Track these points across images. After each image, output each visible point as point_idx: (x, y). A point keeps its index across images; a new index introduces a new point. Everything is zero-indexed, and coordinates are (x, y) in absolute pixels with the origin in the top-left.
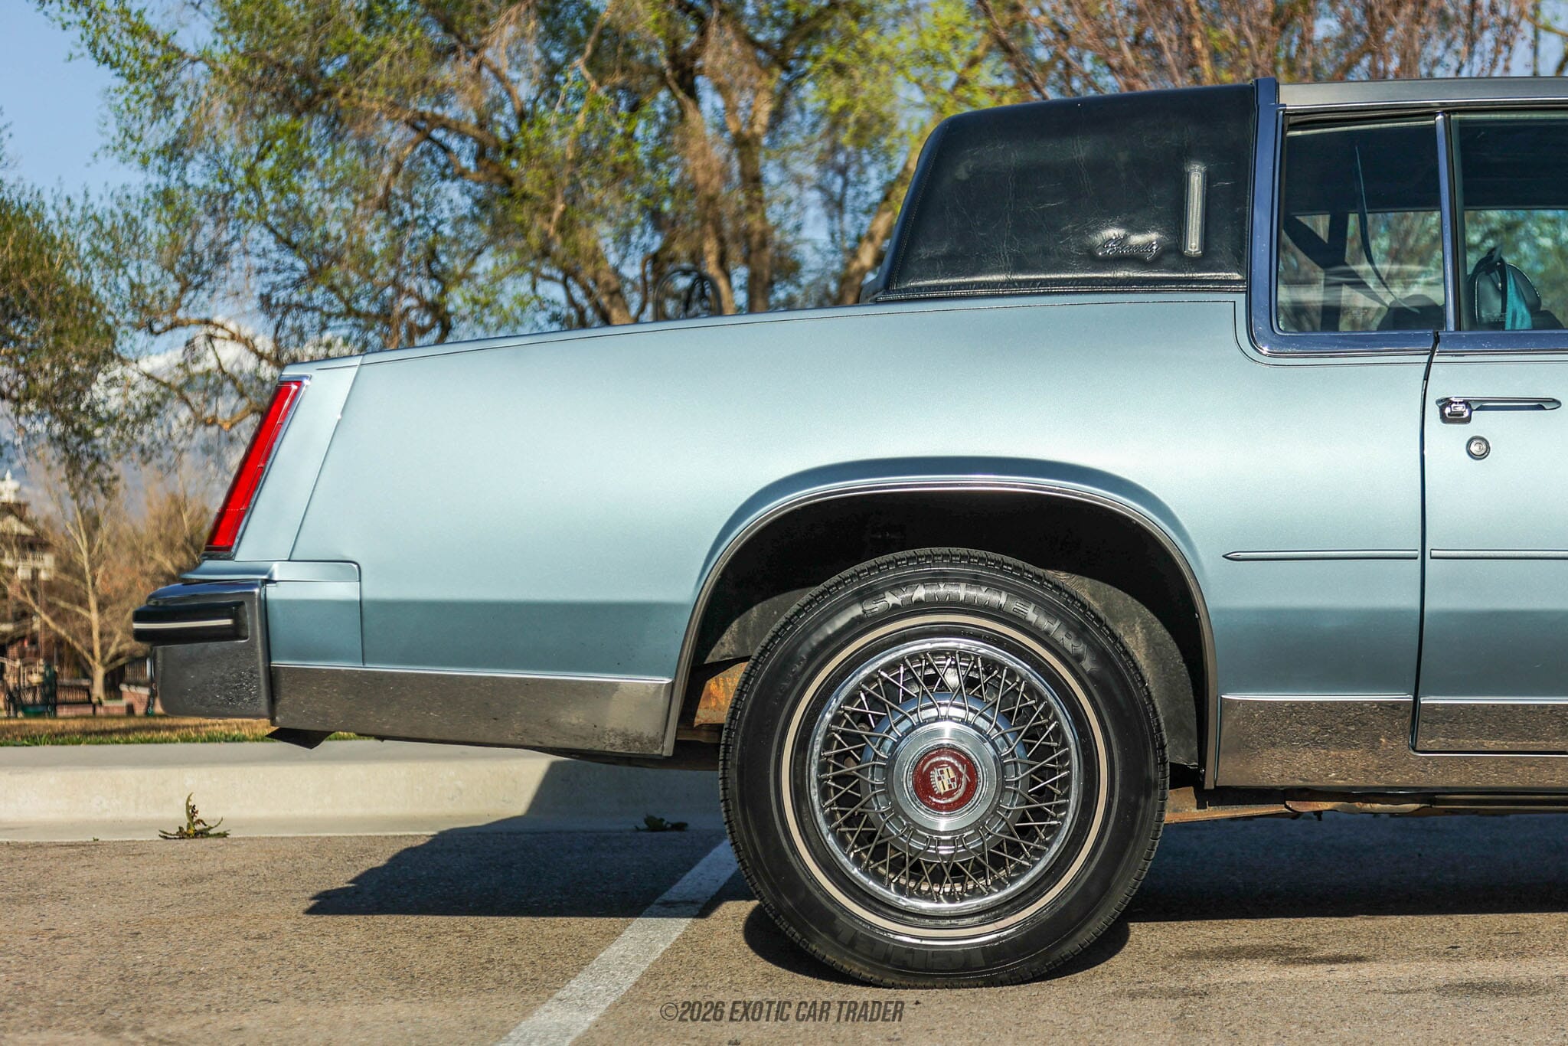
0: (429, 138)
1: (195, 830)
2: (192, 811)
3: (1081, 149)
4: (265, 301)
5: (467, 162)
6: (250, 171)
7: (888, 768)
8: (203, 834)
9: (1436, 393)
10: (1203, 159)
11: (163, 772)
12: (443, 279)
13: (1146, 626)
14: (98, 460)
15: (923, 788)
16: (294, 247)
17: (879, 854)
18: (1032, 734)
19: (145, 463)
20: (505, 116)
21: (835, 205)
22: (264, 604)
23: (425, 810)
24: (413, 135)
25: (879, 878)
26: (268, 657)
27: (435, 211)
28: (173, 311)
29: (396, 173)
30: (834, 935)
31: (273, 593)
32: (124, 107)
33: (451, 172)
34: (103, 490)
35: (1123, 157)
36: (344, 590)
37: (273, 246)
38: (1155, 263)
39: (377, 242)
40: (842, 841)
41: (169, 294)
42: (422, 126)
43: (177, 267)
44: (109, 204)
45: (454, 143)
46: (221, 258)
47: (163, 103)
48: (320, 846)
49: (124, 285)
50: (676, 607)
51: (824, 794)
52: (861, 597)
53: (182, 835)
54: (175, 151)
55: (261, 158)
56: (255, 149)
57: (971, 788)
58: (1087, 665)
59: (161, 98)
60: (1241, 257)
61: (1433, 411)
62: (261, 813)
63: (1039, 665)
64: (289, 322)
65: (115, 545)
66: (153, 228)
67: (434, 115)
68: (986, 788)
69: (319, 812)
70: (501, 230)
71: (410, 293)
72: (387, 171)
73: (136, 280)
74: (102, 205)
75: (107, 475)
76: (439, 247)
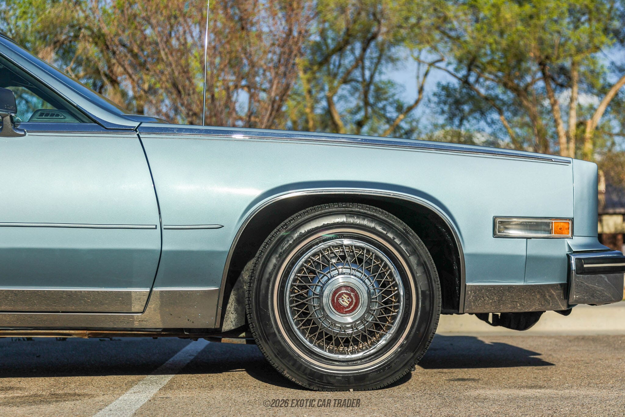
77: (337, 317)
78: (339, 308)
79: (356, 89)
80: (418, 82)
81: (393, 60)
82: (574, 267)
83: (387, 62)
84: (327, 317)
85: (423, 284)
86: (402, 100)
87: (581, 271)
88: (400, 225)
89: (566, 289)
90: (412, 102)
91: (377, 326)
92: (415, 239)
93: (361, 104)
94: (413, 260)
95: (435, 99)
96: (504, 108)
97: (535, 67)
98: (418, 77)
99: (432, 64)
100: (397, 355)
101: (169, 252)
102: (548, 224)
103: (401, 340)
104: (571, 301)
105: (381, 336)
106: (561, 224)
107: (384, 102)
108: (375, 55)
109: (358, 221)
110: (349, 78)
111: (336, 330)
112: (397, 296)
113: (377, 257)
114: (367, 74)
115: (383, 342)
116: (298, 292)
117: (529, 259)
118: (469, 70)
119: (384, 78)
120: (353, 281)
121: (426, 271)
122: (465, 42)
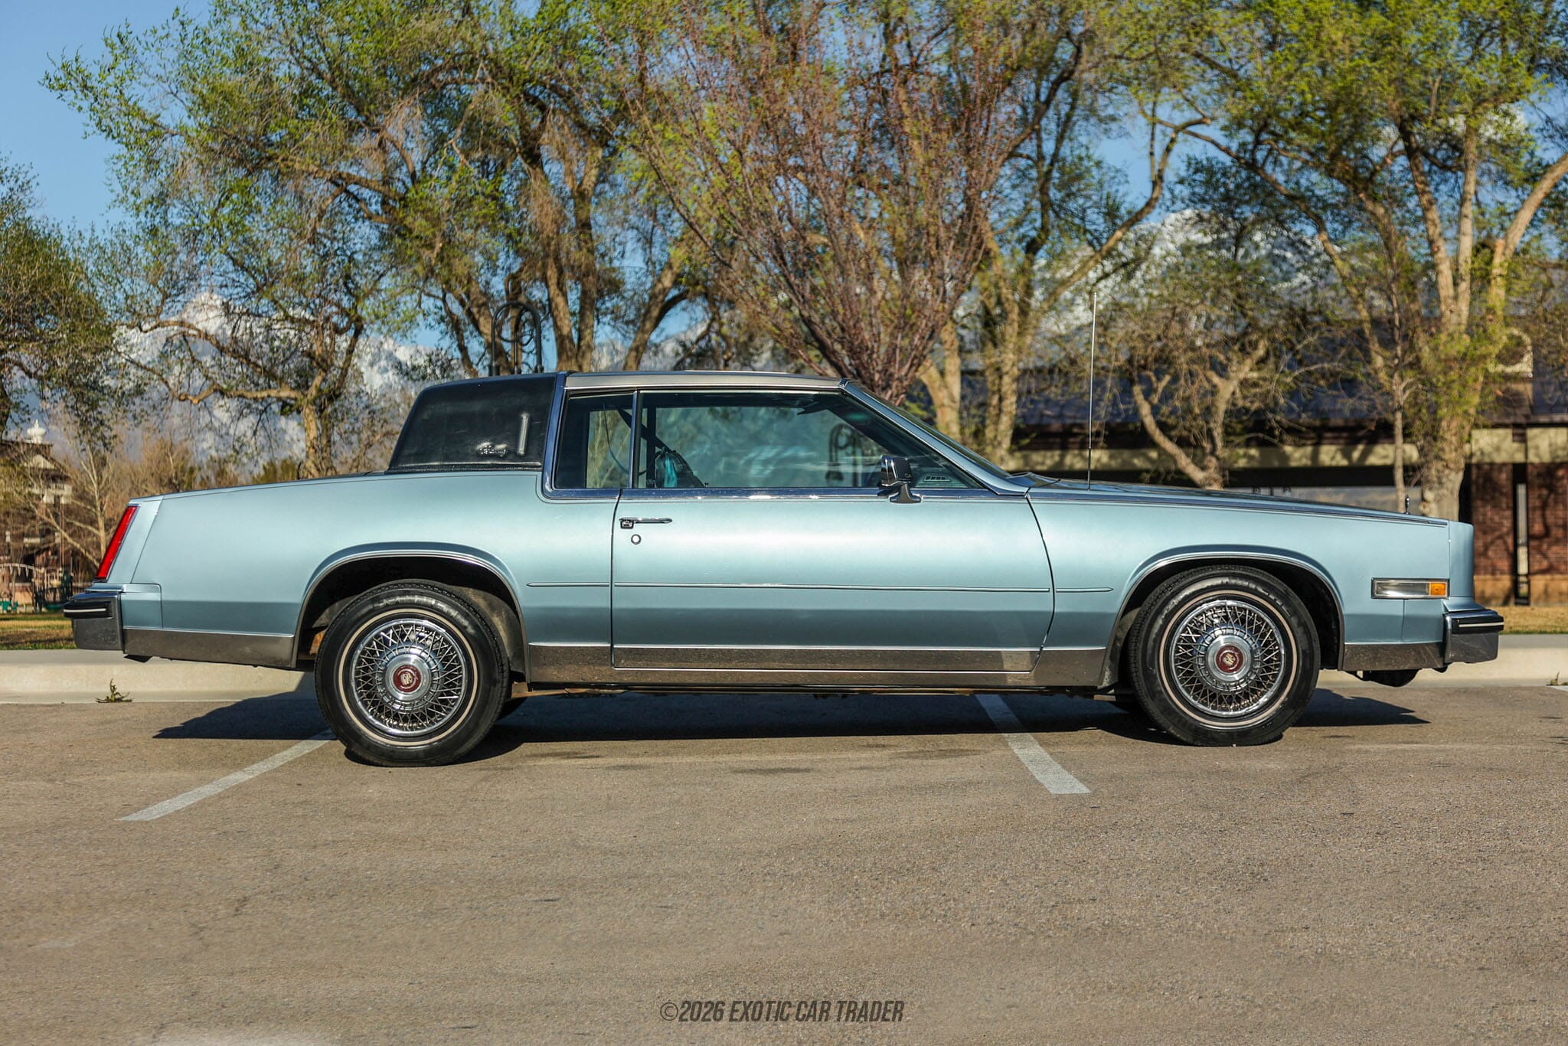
0: (347, 192)
1: (115, 698)
2: (113, 688)
3: (477, 406)
4: (226, 306)
5: (375, 207)
6: (214, 215)
7: (384, 674)
8: (119, 700)
9: (620, 515)
10: (528, 411)
11: (101, 667)
12: (354, 293)
13: (507, 612)
14: (102, 423)
15: (398, 682)
16: (244, 269)
17: (380, 710)
18: (447, 659)
19: (136, 426)
20: (402, 174)
21: (648, 241)
22: (120, 601)
23: (242, 688)
24: (334, 189)
25: (381, 720)
26: (122, 624)
27: (351, 244)
28: (158, 315)
29: (320, 217)
30: (361, 744)
31: (123, 597)
32: (124, 171)
33: (363, 215)
34: (105, 445)
35: (495, 410)
36: (153, 596)
37: (231, 268)
38: (504, 458)
39: (309, 265)
40: (365, 704)
41: (153, 303)
42: (340, 182)
43: (160, 284)
44: (109, 236)
45: (366, 193)
46: (193, 277)
47: (152, 164)
48: (175, 707)
49: (120, 296)
50: (295, 605)
51: (358, 684)
52: (374, 601)
53: (108, 700)
54: (161, 200)
55: (221, 205)
56: (217, 197)
57: (418, 682)
58: (470, 630)
59: (149, 162)
60: (541, 455)
61: (617, 524)
62: (155, 689)
63: (449, 630)
64: (242, 324)
65: (118, 480)
66: (143, 254)
67: (349, 175)
68: (424, 682)
69: (185, 689)
70: (399, 260)
71: (331, 303)
72: (314, 215)
73: (130, 293)
74: (104, 237)
75: (108, 434)
76: (354, 271)
77: (1221, 676)
78: (1224, 667)
79: (1023, 174)
80: (1152, 166)
81: (1102, 120)
82: (1449, 626)
83: (1087, 120)
84: (1212, 677)
85: (1304, 645)
86: (1118, 198)
87: (1456, 630)
88: (1282, 586)
89: (1442, 647)
91: (1259, 684)
92: (1297, 600)
93: (1034, 204)
94: (1294, 620)
96: (1328, 216)
97: (1390, 132)
98: (1152, 154)
99: (1180, 129)
100: (1279, 711)
101: (1062, 614)
102: (1424, 585)
103: (1282, 698)
104: (1447, 660)
105: (1262, 694)
106: (1438, 585)
107: (1082, 201)
109: (1239, 582)
111: (1220, 688)
112: (1278, 655)
113: (1259, 618)
114: (1049, 147)
115: (1263, 700)
116: (1182, 651)
117: (1406, 619)
120: (1237, 640)
121: (1307, 631)
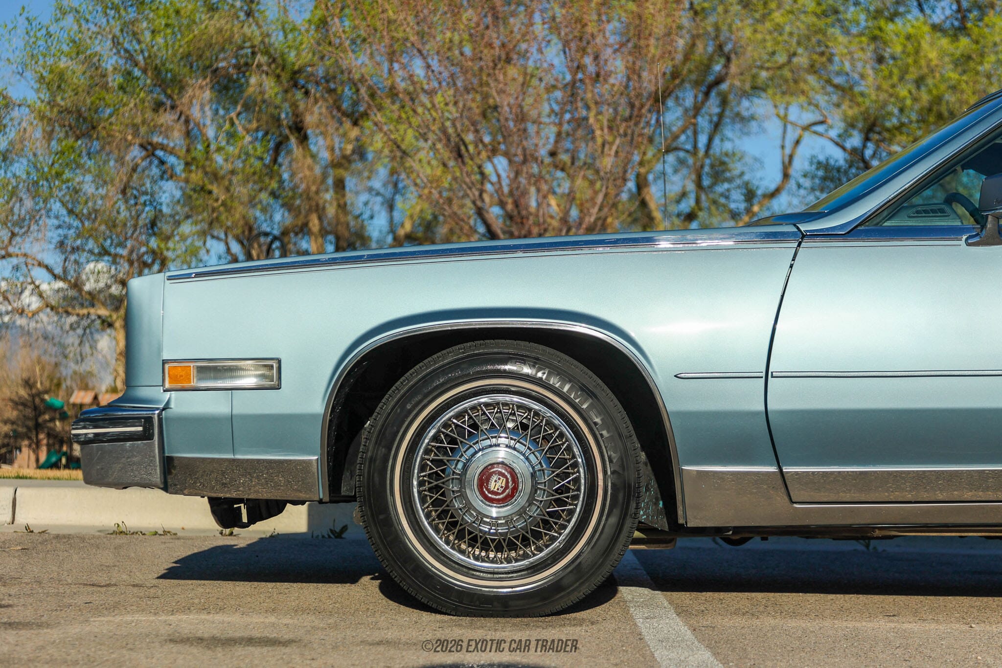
79: (683, 163)
81: (743, 120)
83: (733, 122)
86: (755, 182)
90: (773, 187)
93: (691, 187)
95: (807, 183)
98: (783, 147)
99: (806, 128)
107: (726, 186)
108: (716, 110)
110: (674, 145)
118: (867, 139)
119: (728, 146)
122: (862, 94)
